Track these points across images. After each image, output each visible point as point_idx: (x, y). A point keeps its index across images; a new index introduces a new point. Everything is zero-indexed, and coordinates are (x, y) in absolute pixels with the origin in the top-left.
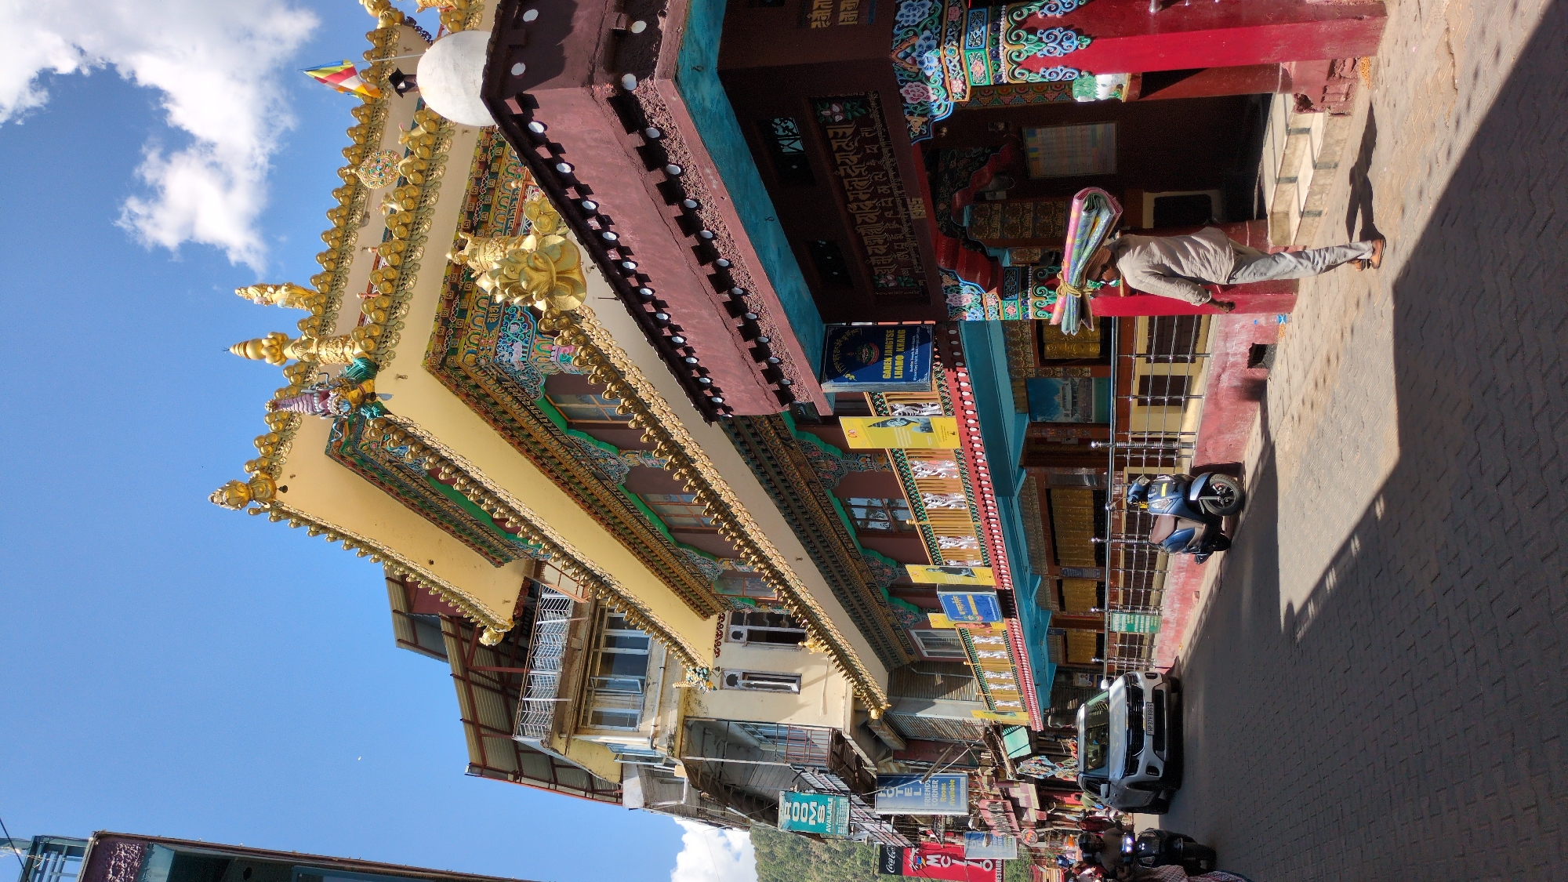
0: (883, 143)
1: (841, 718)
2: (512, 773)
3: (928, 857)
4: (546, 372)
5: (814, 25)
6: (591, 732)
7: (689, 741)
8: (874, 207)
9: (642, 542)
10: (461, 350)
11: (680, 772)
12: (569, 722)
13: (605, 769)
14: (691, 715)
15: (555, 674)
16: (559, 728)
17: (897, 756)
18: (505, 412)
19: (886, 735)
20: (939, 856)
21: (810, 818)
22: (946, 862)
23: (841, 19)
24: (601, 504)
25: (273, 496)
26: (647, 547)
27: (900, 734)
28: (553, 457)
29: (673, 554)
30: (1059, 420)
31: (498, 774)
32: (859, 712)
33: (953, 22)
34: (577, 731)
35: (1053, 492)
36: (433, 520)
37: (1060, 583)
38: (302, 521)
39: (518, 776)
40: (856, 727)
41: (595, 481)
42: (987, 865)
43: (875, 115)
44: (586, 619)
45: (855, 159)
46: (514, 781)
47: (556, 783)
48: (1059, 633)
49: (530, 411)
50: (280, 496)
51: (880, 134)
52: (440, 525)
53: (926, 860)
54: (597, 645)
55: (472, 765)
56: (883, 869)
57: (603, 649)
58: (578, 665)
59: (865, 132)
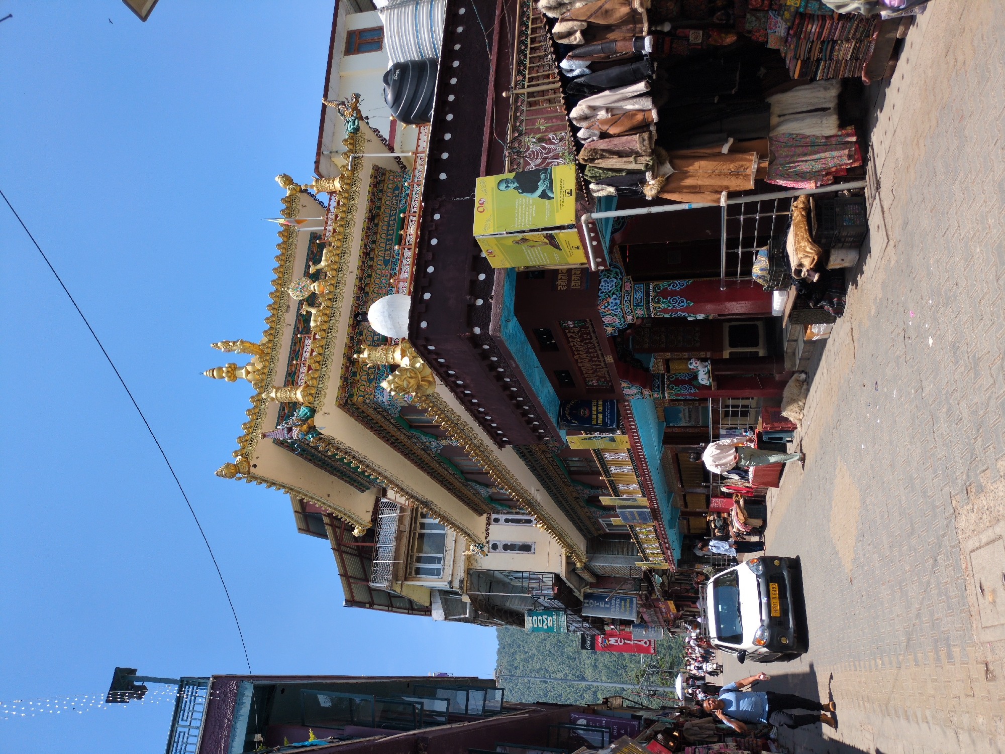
0: (592, 335)
1: (560, 568)
2: (368, 603)
3: (610, 639)
4: (401, 405)
5: (559, 289)
6: (415, 579)
7: (472, 583)
8: (587, 356)
9: (447, 480)
10: (355, 395)
11: (466, 599)
12: (401, 573)
13: (421, 599)
14: (472, 567)
15: (392, 545)
16: (396, 577)
17: (592, 586)
18: (377, 423)
19: (586, 576)
20: (617, 639)
21: (544, 624)
22: (621, 642)
23: (572, 285)
24: (425, 463)
25: (249, 470)
26: (450, 482)
27: (593, 573)
28: (401, 442)
29: (463, 485)
30: (682, 425)
31: (361, 604)
32: (570, 563)
33: (627, 291)
34: (406, 579)
35: (679, 455)
36: (328, 471)
37: (684, 496)
38: (263, 480)
39: (371, 605)
40: (568, 572)
41: (423, 452)
42: (646, 643)
43: (589, 325)
44: (408, 513)
45: (579, 340)
46: (369, 608)
47: (392, 607)
48: (685, 519)
49: (390, 422)
50: (252, 470)
51: (591, 331)
52: (332, 473)
53: (609, 641)
54: (415, 529)
55: (346, 601)
56: (583, 646)
57: (418, 531)
58: (405, 541)
59: (584, 331)
